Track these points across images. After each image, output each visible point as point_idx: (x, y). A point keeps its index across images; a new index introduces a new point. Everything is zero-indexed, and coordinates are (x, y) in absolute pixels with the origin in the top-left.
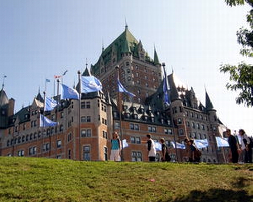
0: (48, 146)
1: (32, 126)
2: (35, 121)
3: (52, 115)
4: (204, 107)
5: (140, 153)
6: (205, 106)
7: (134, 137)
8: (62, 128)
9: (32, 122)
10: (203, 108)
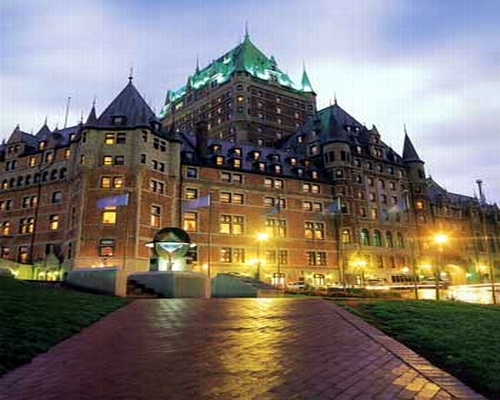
0: (35, 200)
1: (7, 170)
2: (14, 162)
3: (48, 154)
4: (398, 156)
5: (242, 218)
6: (401, 155)
7: (230, 194)
8: (65, 174)
9: (8, 163)
10: (395, 157)
